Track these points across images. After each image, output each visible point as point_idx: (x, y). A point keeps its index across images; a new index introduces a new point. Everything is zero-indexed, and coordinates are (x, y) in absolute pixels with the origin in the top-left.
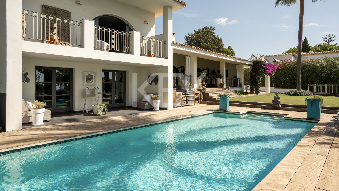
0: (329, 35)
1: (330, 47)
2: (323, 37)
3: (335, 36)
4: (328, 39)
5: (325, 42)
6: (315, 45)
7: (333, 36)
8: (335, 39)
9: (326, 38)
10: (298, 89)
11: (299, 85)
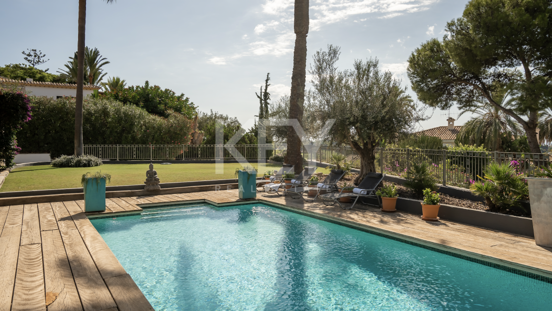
0: (35, 51)
1: (40, 74)
2: (23, 53)
3: (44, 56)
4: (33, 57)
5: (28, 64)
6: (8, 64)
7: (42, 55)
8: (45, 61)
9: (29, 55)
10: (79, 154)
11: (79, 146)
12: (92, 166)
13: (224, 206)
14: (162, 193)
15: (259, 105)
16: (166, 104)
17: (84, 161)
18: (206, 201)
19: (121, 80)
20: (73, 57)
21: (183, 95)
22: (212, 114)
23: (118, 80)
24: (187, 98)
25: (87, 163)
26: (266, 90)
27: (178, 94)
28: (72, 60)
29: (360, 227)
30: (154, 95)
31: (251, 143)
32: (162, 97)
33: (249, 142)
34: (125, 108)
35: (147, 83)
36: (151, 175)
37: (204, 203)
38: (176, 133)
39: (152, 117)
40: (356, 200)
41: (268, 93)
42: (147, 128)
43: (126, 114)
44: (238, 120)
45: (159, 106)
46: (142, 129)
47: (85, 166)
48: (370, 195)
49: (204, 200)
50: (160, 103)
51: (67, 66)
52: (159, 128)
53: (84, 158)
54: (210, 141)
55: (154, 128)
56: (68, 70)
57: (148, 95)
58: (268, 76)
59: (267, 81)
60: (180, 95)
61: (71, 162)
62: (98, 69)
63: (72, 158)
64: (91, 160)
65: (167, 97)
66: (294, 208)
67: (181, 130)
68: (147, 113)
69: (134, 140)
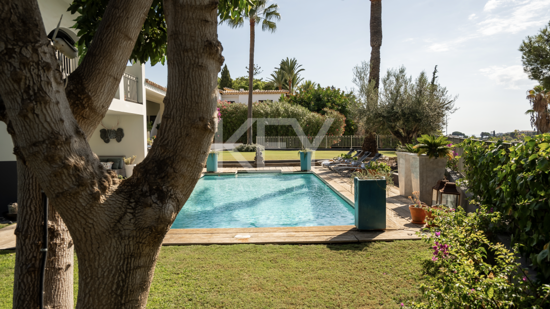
1: (256, 83)
3: (260, 68)
6: (237, 77)
7: (258, 68)
8: (260, 72)
10: (249, 143)
11: (250, 137)
16: (333, 102)
19: (312, 82)
20: (279, 67)
23: (310, 82)
28: (277, 70)
30: (325, 95)
32: (331, 96)
39: (312, 114)
45: (327, 104)
51: (272, 75)
52: (317, 123)
55: (313, 122)
56: (273, 78)
57: (319, 95)
58: (435, 68)
59: (434, 73)
62: (296, 74)
65: (335, 97)
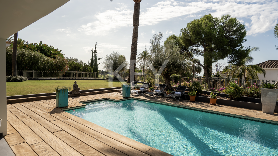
10: (14, 75)
11: (15, 71)
12: (23, 81)
13: (119, 101)
14: (81, 95)
15: (92, 55)
16: (51, 52)
17: (18, 79)
18: (107, 99)
21: (58, 49)
22: (71, 58)
24: (60, 50)
25: (20, 79)
26: (95, 49)
27: (55, 48)
29: (196, 109)
30: (45, 48)
31: (91, 71)
33: (90, 71)
34: (33, 53)
35: (41, 42)
36: (75, 86)
37: (107, 100)
38: (60, 66)
39: (47, 58)
40: (180, 97)
41: (96, 51)
42: (45, 63)
43: (34, 56)
44: (82, 61)
45: (47, 53)
46: (42, 63)
47: (19, 81)
48: (183, 95)
49: (107, 98)
50: (48, 52)
52: (52, 64)
53: (18, 77)
54: (72, 70)
55: (48, 63)
57: (42, 48)
58: (96, 43)
59: (96, 45)
60: (56, 49)
61: (11, 79)
63: (11, 77)
64: (22, 78)
65: (51, 49)
66: (155, 101)
67: (62, 65)
68: (45, 56)
69: (39, 68)
